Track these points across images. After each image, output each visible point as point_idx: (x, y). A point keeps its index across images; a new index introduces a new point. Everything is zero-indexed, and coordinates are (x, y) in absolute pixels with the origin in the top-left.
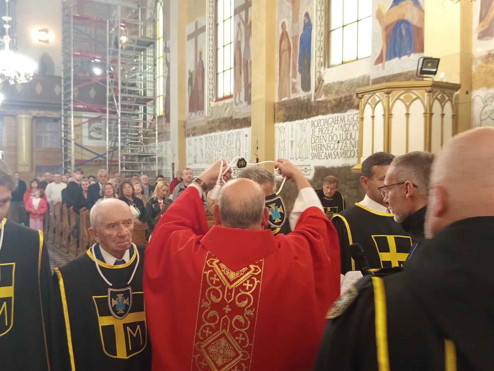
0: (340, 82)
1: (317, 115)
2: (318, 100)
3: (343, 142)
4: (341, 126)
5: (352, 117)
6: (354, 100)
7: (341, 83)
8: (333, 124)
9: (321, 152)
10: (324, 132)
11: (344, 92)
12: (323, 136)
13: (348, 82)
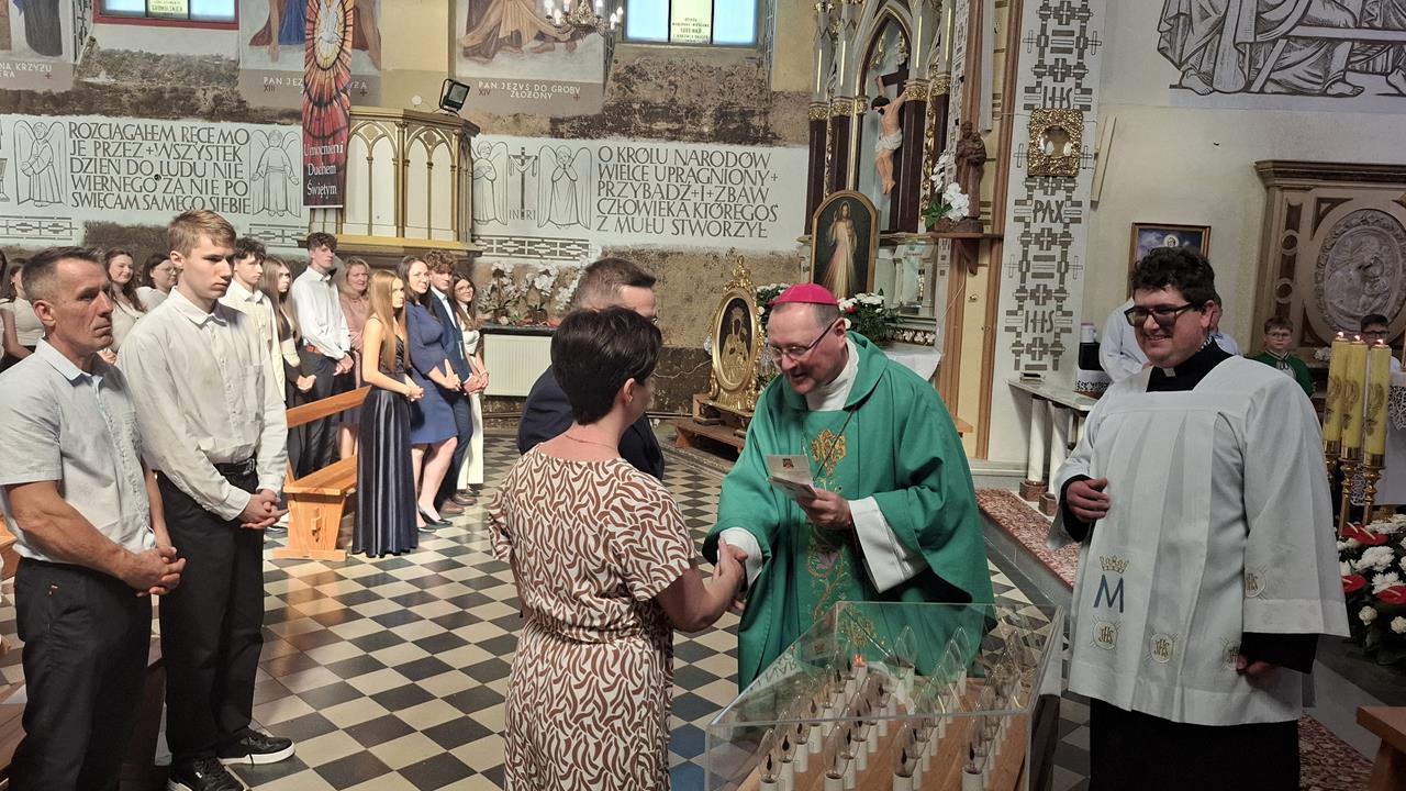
0: (149, 56)
1: (88, 112)
2: (90, 80)
3: (171, 180)
4: (164, 146)
5: (195, 132)
6: (198, 100)
7: (157, 59)
8: (138, 139)
9: (105, 192)
10: (111, 151)
11: (169, 80)
12: (109, 160)
13: (173, 60)
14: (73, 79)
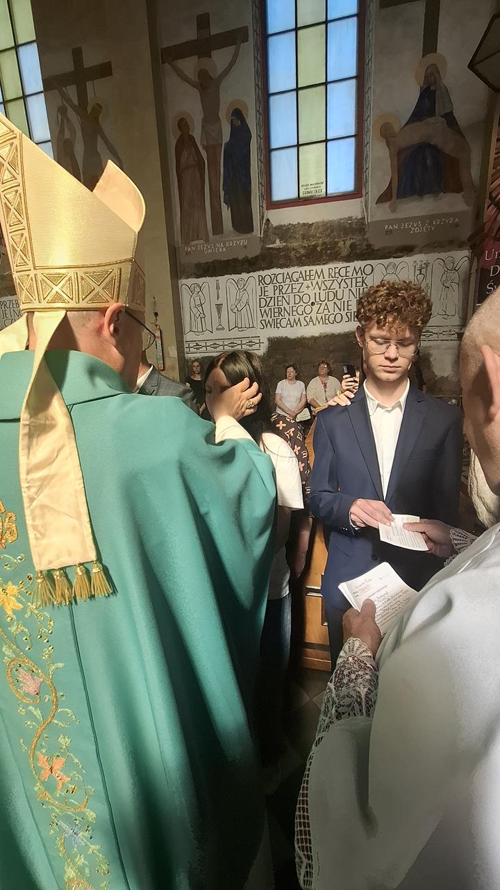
1: (269, 267)
2: (270, 246)
3: (321, 304)
4: (317, 283)
5: (337, 271)
6: (340, 248)
8: (301, 280)
9: (281, 317)
10: (284, 290)
12: (283, 297)
14: (260, 246)
